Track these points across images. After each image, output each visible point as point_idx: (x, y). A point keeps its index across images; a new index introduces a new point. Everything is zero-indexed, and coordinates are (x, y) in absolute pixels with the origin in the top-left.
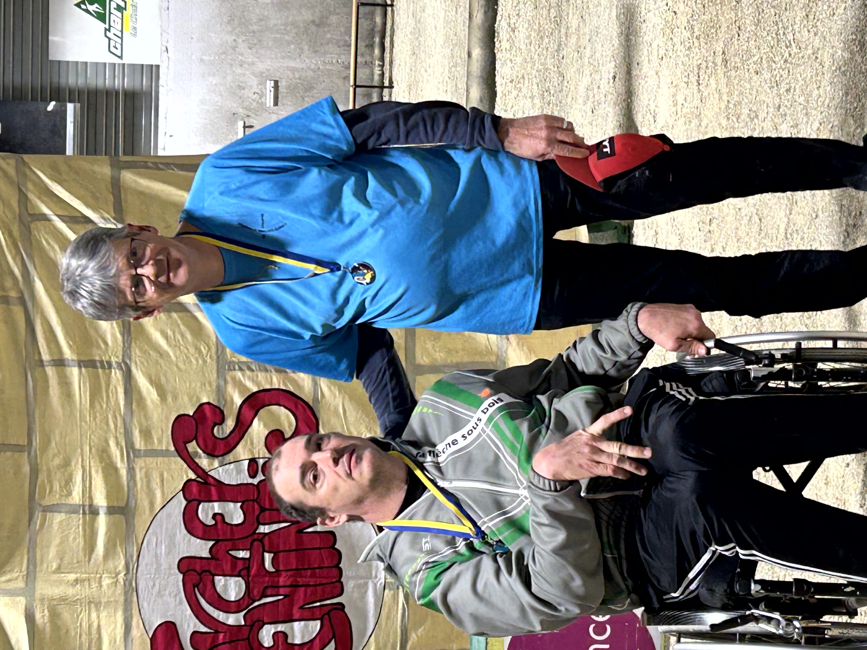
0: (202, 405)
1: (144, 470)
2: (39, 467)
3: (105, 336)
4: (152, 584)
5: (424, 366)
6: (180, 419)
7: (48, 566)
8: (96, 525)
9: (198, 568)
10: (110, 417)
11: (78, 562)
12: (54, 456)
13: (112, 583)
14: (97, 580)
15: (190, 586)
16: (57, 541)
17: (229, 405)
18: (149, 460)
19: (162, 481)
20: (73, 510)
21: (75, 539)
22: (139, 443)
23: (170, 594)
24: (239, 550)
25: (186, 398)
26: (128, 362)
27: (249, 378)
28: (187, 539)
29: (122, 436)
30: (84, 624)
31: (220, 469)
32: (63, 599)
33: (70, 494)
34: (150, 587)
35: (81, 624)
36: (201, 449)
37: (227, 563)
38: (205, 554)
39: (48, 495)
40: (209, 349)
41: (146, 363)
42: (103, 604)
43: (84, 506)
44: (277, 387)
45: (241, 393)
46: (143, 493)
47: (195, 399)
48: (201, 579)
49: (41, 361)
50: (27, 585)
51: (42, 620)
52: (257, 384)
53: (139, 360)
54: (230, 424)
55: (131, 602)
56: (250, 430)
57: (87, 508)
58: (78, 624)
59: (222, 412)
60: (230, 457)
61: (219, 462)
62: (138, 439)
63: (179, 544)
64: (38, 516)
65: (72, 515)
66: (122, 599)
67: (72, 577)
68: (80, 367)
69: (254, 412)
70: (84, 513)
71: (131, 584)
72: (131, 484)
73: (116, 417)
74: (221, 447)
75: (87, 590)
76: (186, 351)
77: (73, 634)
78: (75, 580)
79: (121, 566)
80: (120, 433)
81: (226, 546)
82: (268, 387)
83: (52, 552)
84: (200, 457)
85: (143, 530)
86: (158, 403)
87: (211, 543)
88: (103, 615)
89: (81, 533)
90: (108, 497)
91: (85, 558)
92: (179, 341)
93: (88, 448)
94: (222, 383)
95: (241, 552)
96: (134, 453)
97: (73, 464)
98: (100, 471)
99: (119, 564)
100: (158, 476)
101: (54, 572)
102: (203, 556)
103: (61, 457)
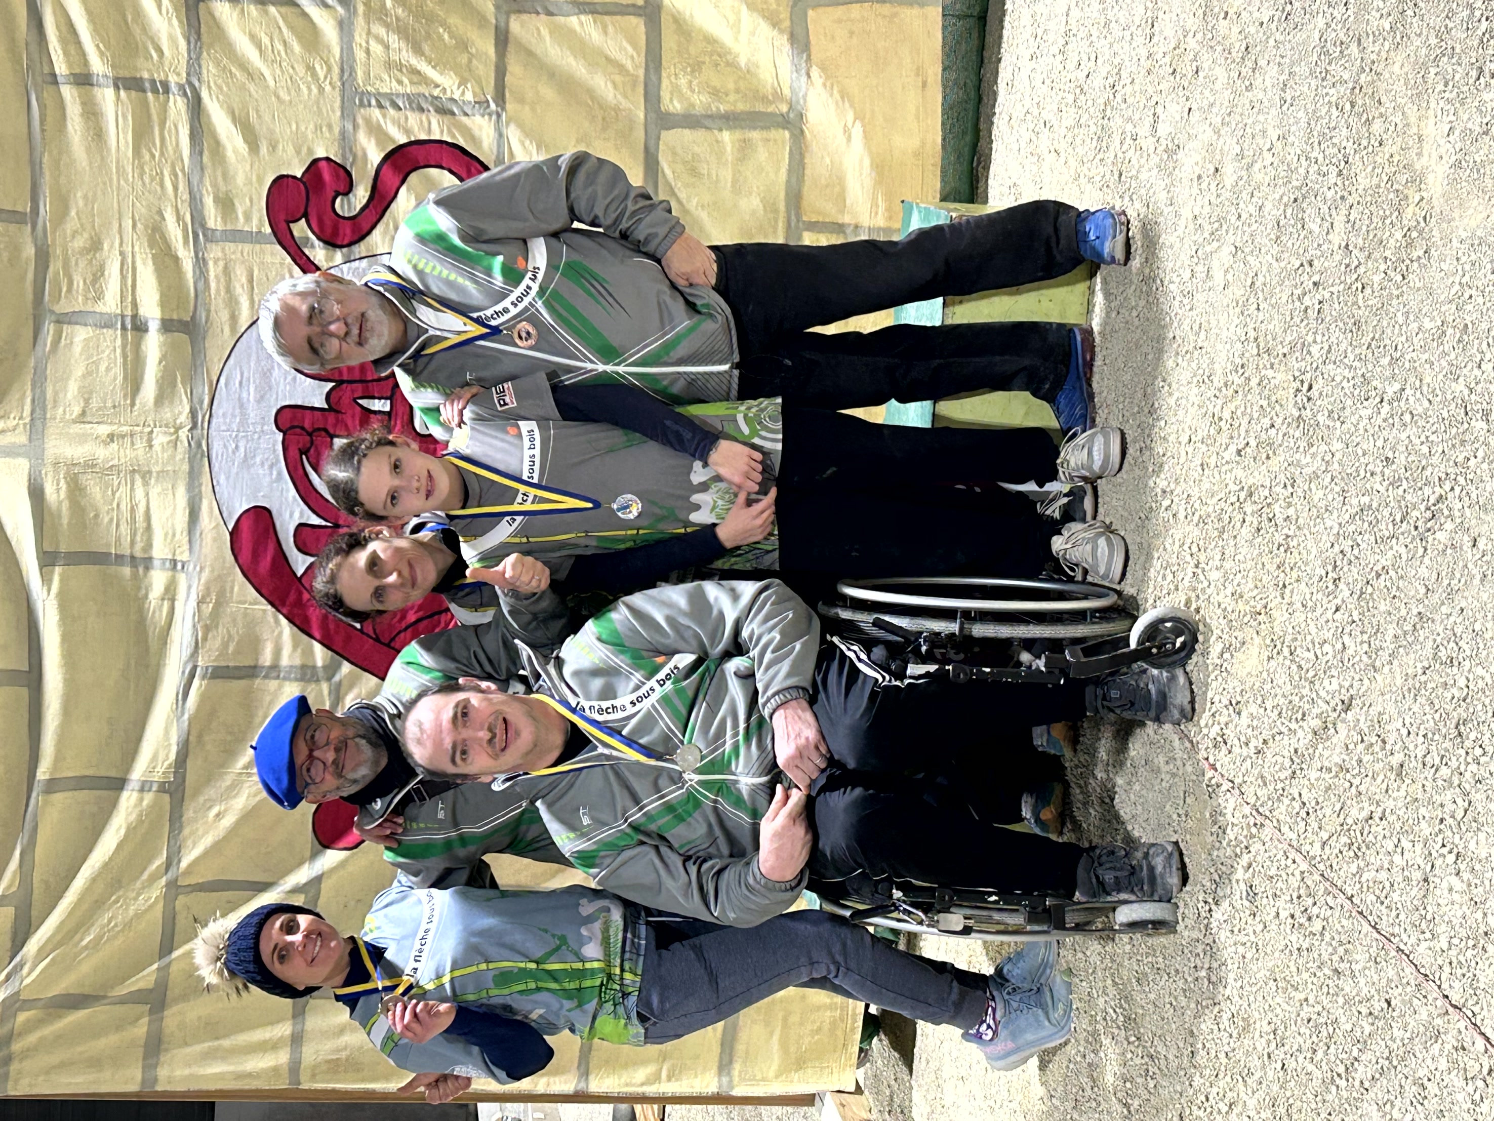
0: (315, 161)
1: (221, 264)
2: (50, 250)
3: (159, 39)
4: (234, 446)
5: (674, 115)
6: (281, 181)
7: (64, 411)
8: (143, 347)
9: (307, 425)
10: (166, 173)
11: (114, 407)
12: (75, 233)
13: (168, 443)
14: (145, 438)
15: (294, 452)
16: (79, 371)
17: (359, 162)
18: (230, 247)
19: (251, 281)
20: (106, 323)
21: (108, 369)
22: (213, 219)
23: (262, 464)
24: (373, 398)
25: (291, 150)
26: (197, 84)
27: (394, 122)
28: (289, 378)
29: (186, 205)
30: (123, 507)
31: (345, 267)
32: (90, 465)
33: (99, 296)
34: (230, 450)
35: (118, 505)
36: (313, 232)
37: (353, 416)
38: (319, 402)
39: (66, 297)
40: (329, 69)
41: (225, 89)
42: (154, 474)
43: (123, 317)
44: (436, 136)
45: (380, 144)
46: (220, 301)
47: (304, 150)
48: (312, 443)
49: (54, 75)
50: (30, 440)
51: (55, 496)
52: (407, 132)
53: (215, 83)
54: (361, 195)
55: (200, 473)
56: (393, 205)
57: (128, 321)
58: (115, 505)
59: (349, 175)
60: (360, 249)
61: (343, 255)
62: (213, 211)
63: (278, 384)
64: (49, 329)
65: (105, 330)
66: (186, 467)
67: (104, 430)
68: (117, 88)
69: (401, 177)
70: (124, 328)
71: (199, 445)
72: (201, 285)
73: (176, 176)
74: (347, 231)
75: (128, 452)
76: (291, 71)
77: (106, 520)
78: (108, 436)
79: (184, 417)
80: (182, 201)
81: (353, 391)
82: (423, 137)
83: (73, 388)
84: (313, 246)
85: (219, 360)
86: (246, 155)
87: (331, 385)
88: (155, 491)
89: (120, 360)
90: (164, 303)
91: (125, 400)
92: (279, 53)
93: (130, 221)
94: (349, 127)
95: (376, 401)
96: (204, 235)
97: (106, 247)
98: (150, 262)
99: (180, 413)
100: (245, 274)
101: (75, 422)
102: (317, 405)
103: (86, 235)
